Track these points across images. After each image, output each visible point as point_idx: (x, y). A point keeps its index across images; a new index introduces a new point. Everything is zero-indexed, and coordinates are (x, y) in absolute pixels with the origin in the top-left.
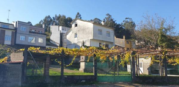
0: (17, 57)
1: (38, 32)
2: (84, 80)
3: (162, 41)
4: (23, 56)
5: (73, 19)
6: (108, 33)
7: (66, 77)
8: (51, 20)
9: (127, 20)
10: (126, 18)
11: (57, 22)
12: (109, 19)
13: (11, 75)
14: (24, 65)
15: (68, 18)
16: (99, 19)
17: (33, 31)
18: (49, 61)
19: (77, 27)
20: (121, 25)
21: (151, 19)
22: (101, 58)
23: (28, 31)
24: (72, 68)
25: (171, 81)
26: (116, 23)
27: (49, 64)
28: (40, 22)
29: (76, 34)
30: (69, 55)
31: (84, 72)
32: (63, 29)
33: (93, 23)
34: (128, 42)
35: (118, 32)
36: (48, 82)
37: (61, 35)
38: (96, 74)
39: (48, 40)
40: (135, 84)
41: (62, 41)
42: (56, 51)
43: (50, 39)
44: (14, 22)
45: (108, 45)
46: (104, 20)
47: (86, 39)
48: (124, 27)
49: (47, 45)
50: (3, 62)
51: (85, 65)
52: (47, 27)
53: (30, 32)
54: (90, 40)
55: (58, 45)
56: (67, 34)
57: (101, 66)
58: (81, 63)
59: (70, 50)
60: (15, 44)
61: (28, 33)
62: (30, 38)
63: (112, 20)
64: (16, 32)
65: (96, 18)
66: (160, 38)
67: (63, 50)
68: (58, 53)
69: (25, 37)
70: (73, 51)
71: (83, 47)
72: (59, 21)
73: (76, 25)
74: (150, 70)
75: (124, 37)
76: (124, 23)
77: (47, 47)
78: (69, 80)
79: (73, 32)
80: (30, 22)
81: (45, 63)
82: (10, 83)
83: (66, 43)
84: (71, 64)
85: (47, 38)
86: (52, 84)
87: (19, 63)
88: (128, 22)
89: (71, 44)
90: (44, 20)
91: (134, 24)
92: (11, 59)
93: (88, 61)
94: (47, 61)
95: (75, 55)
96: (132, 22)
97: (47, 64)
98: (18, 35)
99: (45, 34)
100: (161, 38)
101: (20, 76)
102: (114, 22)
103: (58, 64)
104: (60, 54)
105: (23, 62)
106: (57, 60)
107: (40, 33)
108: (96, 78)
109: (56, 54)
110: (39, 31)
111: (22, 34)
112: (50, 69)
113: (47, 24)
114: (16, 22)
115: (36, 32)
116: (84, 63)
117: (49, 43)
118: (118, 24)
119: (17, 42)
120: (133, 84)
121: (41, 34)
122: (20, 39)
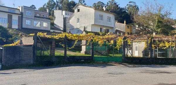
0: (28, 41)
1: (43, 17)
2: (83, 59)
3: (158, 27)
4: (34, 40)
5: (76, 3)
6: (109, 18)
7: (69, 57)
8: (55, 4)
9: (130, 4)
10: (130, 2)
11: (61, 5)
12: (112, 3)
13: (25, 55)
14: (34, 47)
15: (71, 1)
16: (102, 3)
17: (38, 15)
18: (54, 44)
19: (79, 12)
20: (124, 9)
21: (150, 5)
22: (99, 42)
23: (34, 15)
24: (75, 51)
25: (155, 61)
26: (120, 7)
27: (54, 46)
28: (44, 6)
29: (78, 19)
30: (71, 39)
31: (85, 54)
32: (66, 14)
33: (94, 9)
34: (128, 27)
35: (121, 16)
36: (53, 61)
37: (65, 19)
38: (93, 55)
39: (52, 24)
40: (124, 64)
41: (65, 25)
42: (60, 36)
43: (54, 23)
44: (20, 7)
45: (108, 30)
46: (108, 3)
47: (88, 24)
48: (127, 11)
49: (51, 29)
50: (17, 44)
51: (86, 49)
52: (51, 10)
53: (35, 17)
54: (91, 25)
55: (62, 29)
56: (70, 19)
57: (98, 49)
58: (82, 46)
59: (71, 36)
60: (22, 28)
61: (33, 18)
62: (35, 22)
63: (115, 4)
64: (22, 17)
65: (99, 2)
66: (156, 24)
67: (66, 35)
68: (61, 37)
69: (31, 22)
70: (74, 37)
71: (84, 32)
72: (62, 5)
73: (79, 10)
74: (144, 53)
75: (125, 22)
76: (127, 7)
77: (52, 31)
78: (71, 60)
79: (76, 17)
80: (34, 6)
81: (51, 45)
82: (24, 61)
83: (69, 27)
84: (74, 47)
85: (51, 22)
86: (58, 63)
87: (31, 46)
88: (132, 6)
89: (74, 29)
90: (47, 4)
91: (138, 8)
92: (23, 42)
93: (88, 44)
94: (53, 44)
95: (77, 39)
96: (135, 6)
97: (53, 46)
98: (24, 19)
99: (49, 19)
100: (158, 24)
101: (32, 56)
102: (117, 6)
103: (62, 47)
104: (63, 38)
105: (33, 45)
106: (61, 44)
107: (44, 18)
108: (93, 58)
109: (60, 38)
110: (43, 16)
111: (28, 18)
112: (55, 51)
113: (51, 8)
114: (22, 7)
115: (40, 16)
116: (85, 46)
117: (53, 27)
118: (121, 8)
119: (24, 27)
120: (123, 63)
121: (46, 18)
122: (26, 24)
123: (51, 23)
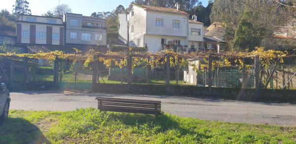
1: (96, 26)
2: (43, 85)
3: (242, 33)
6: (178, 22)
17: (89, 24)
19: (133, 16)
33: (146, 10)
43: (118, 34)
45: (179, 41)
53: (83, 26)
54: (143, 35)
60: (66, 44)
61: (81, 28)
62: (83, 35)
64: (65, 28)
69: (78, 34)
98: (67, 31)
99: (104, 28)
107: (99, 27)
110: (97, 24)
111: (73, 30)
115: (93, 25)
117: (116, 40)
119: (67, 42)
122: (71, 37)
123: (108, 34)
